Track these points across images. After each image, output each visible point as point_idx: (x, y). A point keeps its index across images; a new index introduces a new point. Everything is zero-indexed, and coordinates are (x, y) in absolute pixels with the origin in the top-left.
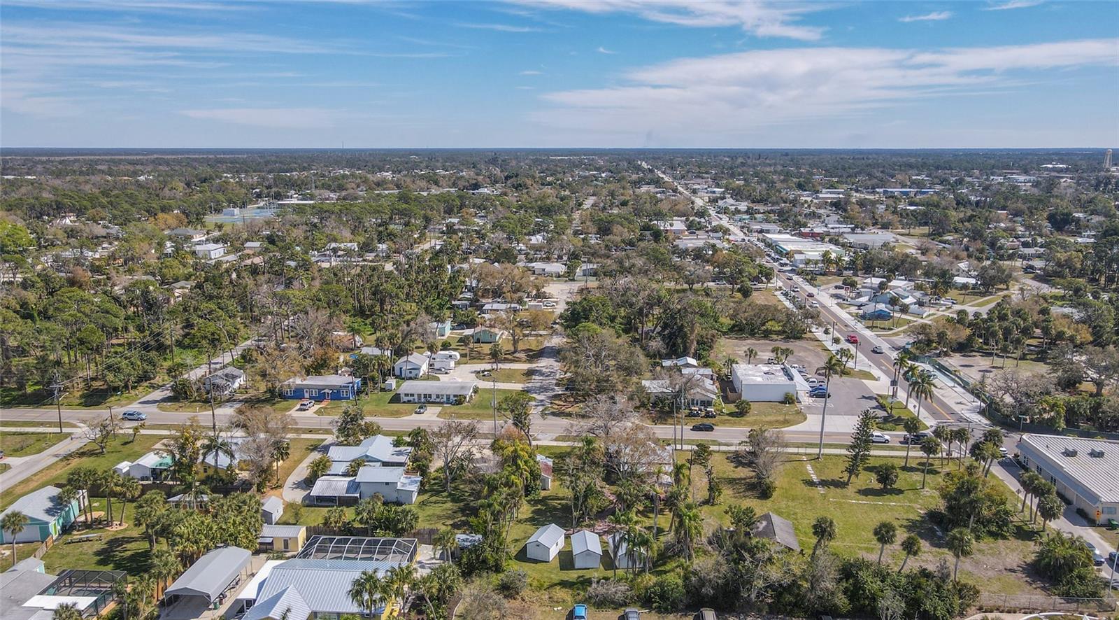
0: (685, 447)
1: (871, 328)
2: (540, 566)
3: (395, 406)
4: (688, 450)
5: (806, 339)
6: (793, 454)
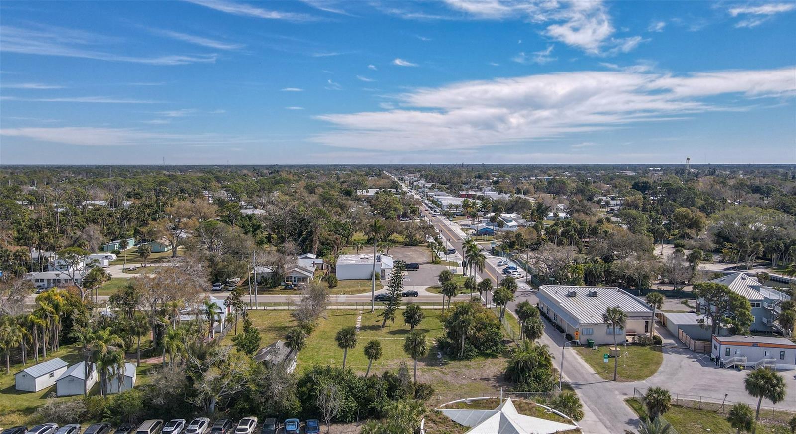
0: (259, 308)
4: (261, 310)
5: (422, 246)
6: (352, 310)
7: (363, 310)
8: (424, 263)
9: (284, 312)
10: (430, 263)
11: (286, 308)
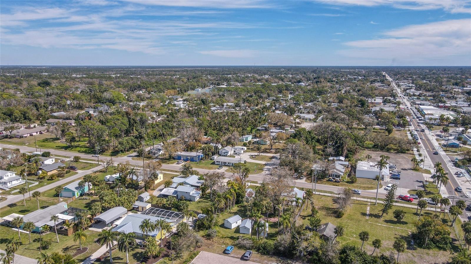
1: (445, 151)
2: (227, 230)
3: (212, 166)
4: (317, 194)
5: (408, 153)
6: (364, 201)
7: (371, 202)
8: (409, 169)
9: (329, 197)
10: (412, 170)
11: (330, 195)
